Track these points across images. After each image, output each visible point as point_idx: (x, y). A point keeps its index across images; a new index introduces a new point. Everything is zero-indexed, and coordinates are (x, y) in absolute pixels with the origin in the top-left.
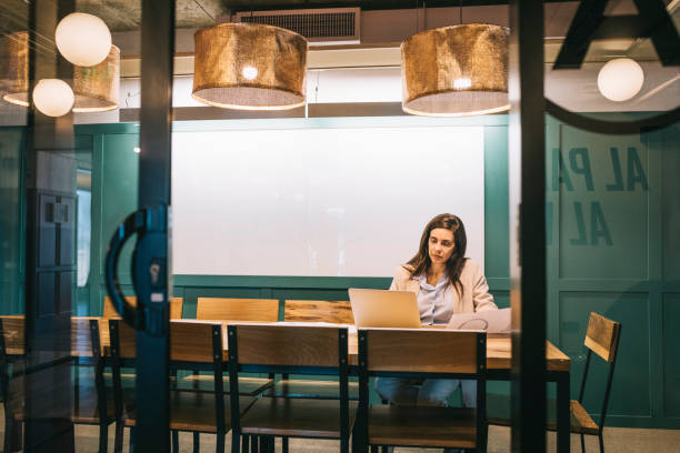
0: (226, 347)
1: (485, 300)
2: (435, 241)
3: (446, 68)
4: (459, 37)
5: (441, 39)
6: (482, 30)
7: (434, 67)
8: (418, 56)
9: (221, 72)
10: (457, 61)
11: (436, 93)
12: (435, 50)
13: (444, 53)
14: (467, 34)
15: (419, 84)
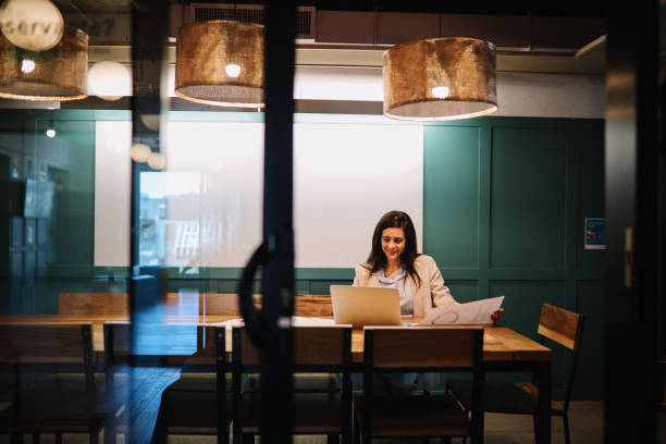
0: (229, 347)
1: (442, 292)
2: (388, 240)
3: (435, 78)
4: (448, 49)
5: (431, 50)
6: (469, 43)
7: (423, 76)
8: (406, 64)
9: (213, 70)
10: (447, 71)
11: (426, 100)
12: (424, 59)
13: (433, 64)
14: (455, 46)
15: (407, 92)
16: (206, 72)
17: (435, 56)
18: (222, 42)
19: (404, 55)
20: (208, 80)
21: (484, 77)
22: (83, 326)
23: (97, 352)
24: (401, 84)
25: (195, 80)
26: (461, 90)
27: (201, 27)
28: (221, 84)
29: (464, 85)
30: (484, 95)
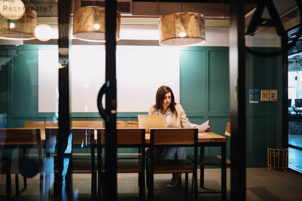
0: (96, 138)
1: (186, 120)
3: (179, 29)
4: (184, 17)
5: (177, 17)
6: (193, 14)
7: (174, 28)
8: (167, 23)
9: (89, 26)
10: (184, 26)
11: (175, 38)
12: (175, 21)
13: (178, 23)
14: (187, 16)
15: (168, 34)
16: (86, 27)
17: (179, 19)
18: (92, 15)
19: (166, 20)
20: (87, 30)
21: (199, 28)
22: (37, 129)
23: (43, 140)
24: (165, 31)
25: (81, 30)
26: (190, 34)
27: (83, 9)
28: (91, 32)
29: (191, 31)
30: (199, 36)
